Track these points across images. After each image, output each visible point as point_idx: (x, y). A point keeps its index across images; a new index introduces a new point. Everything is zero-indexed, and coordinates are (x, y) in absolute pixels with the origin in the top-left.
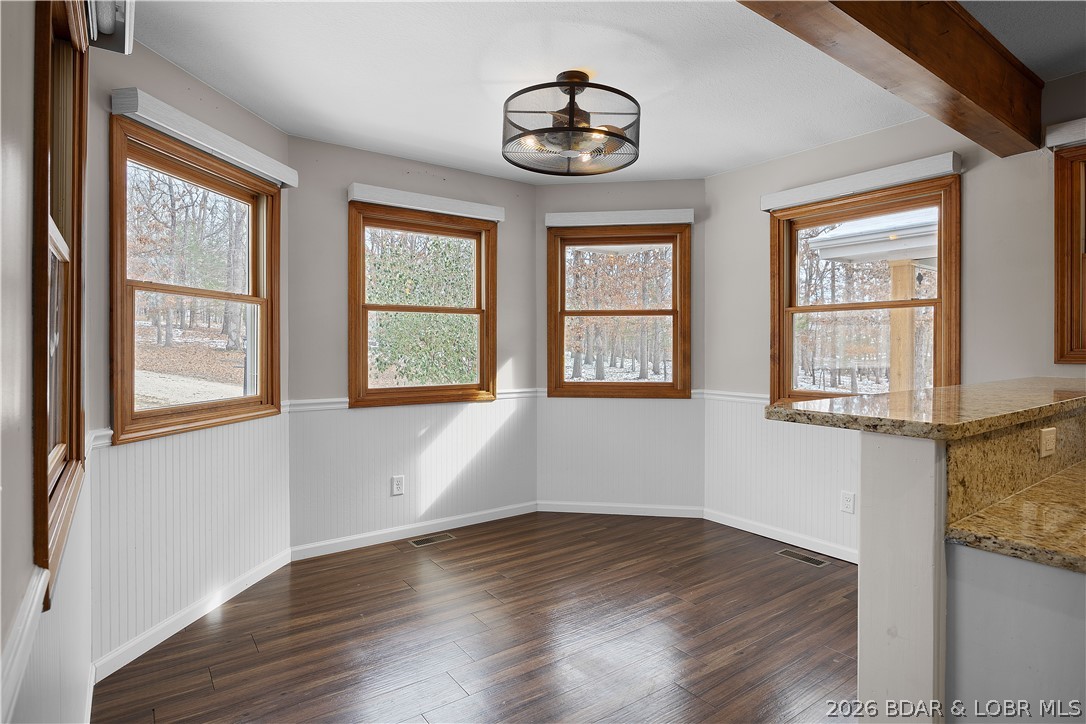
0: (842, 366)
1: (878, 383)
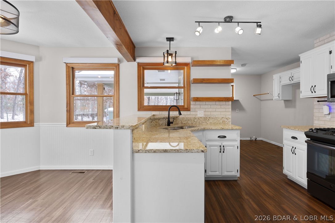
0: (78, 114)
1: (89, 118)
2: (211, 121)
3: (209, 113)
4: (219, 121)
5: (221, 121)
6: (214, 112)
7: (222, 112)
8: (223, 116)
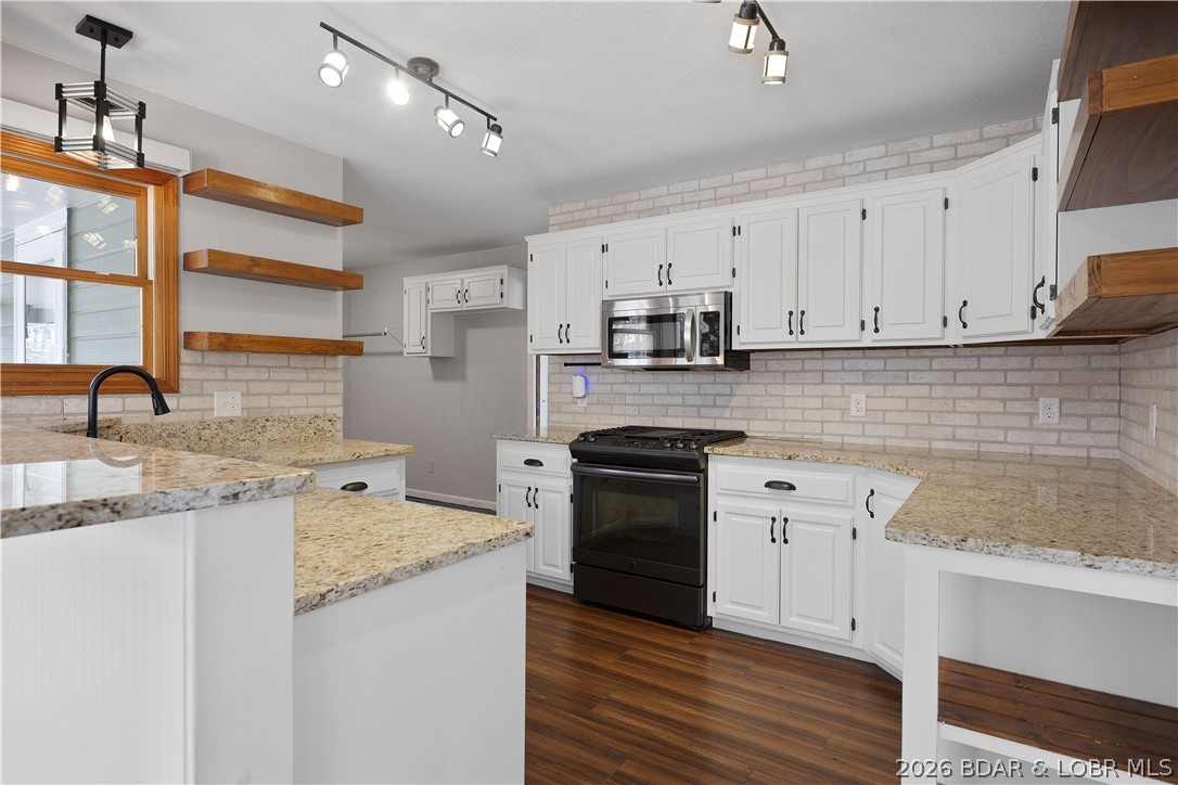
2: (273, 431)
3: (262, 402)
4: (303, 430)
5: (312, 431)
6: (282, 394)
7: (311, 394)
8: (314, 411)
